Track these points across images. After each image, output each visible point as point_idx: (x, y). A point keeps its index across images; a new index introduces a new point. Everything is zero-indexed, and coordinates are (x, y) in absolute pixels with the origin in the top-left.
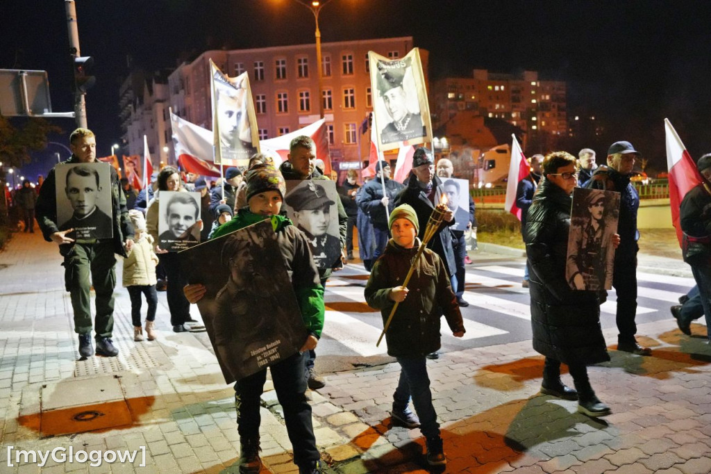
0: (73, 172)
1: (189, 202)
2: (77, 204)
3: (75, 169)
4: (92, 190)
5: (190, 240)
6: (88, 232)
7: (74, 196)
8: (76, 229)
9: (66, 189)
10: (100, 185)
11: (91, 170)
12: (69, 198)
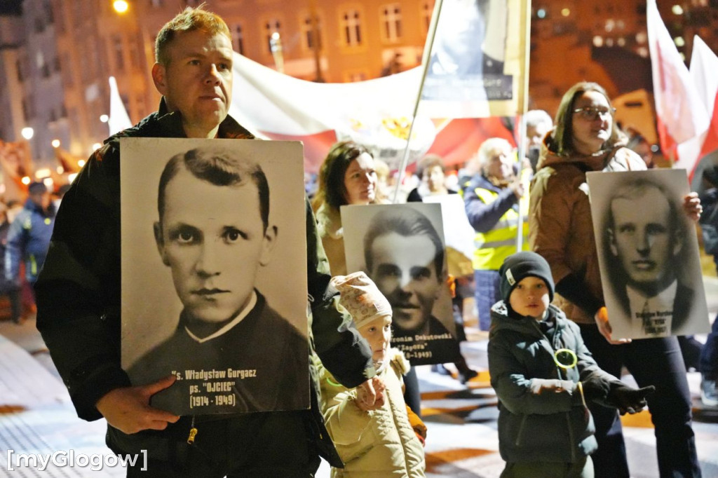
0: (182, 166)
1: (417, 231)
2: (192, 283)
3: (190, 156)
4: (245, 236)
5: (432, 333)
6: (227, 386)
7: (183, 253)
8: (189, 374)
9: (158, 229)
10: (272, 220)
11: (245, 166)
12: (168, 262)
